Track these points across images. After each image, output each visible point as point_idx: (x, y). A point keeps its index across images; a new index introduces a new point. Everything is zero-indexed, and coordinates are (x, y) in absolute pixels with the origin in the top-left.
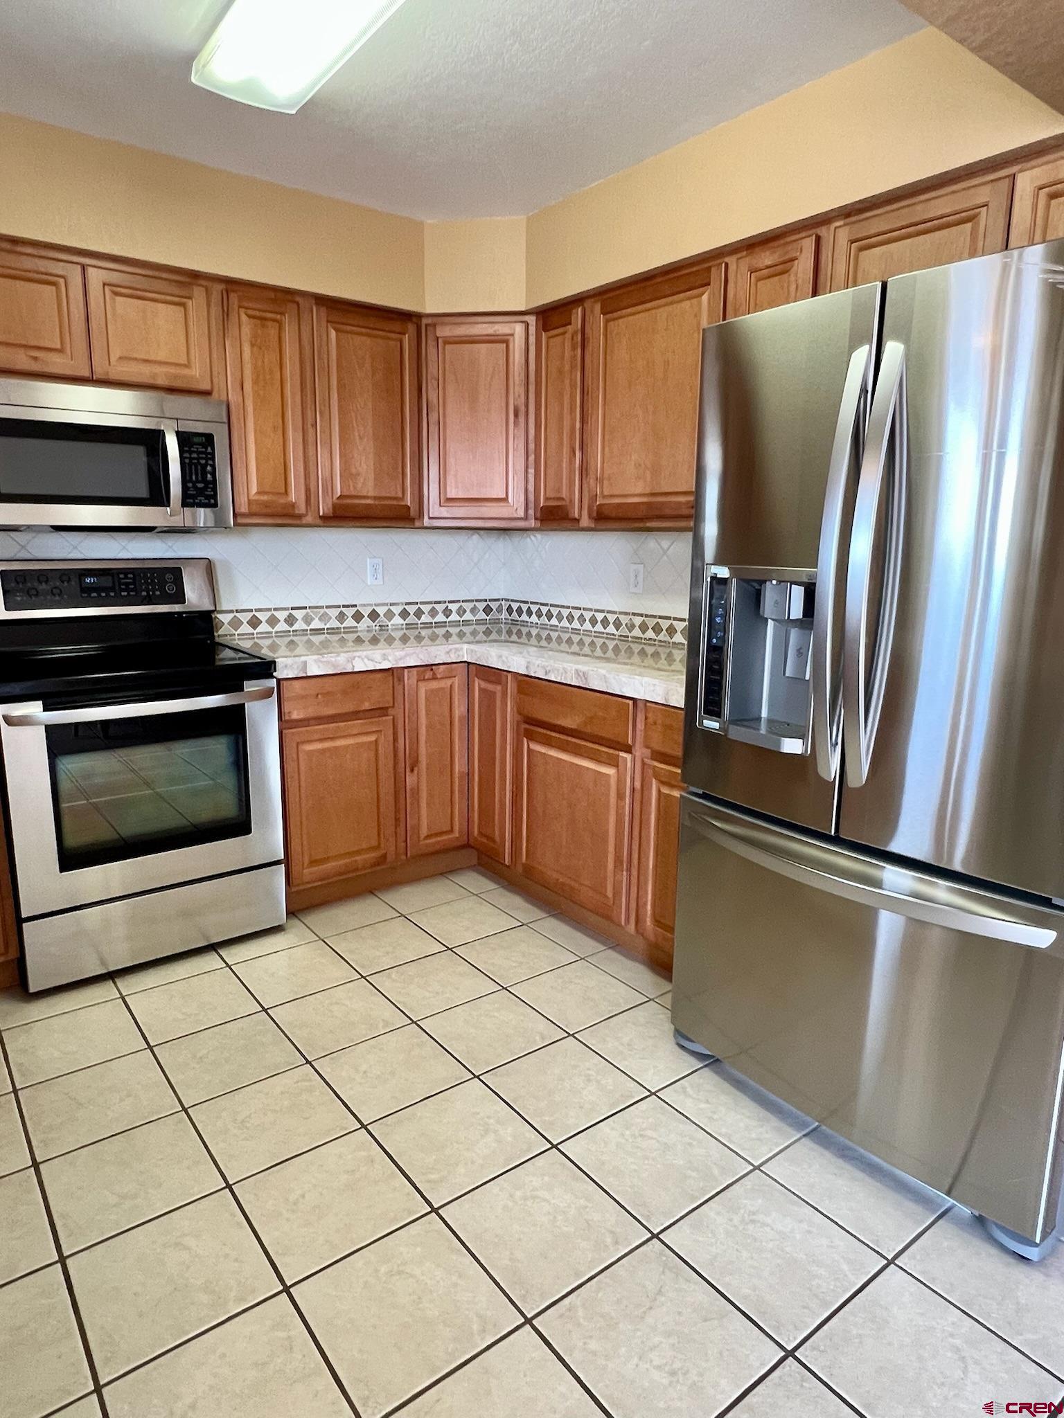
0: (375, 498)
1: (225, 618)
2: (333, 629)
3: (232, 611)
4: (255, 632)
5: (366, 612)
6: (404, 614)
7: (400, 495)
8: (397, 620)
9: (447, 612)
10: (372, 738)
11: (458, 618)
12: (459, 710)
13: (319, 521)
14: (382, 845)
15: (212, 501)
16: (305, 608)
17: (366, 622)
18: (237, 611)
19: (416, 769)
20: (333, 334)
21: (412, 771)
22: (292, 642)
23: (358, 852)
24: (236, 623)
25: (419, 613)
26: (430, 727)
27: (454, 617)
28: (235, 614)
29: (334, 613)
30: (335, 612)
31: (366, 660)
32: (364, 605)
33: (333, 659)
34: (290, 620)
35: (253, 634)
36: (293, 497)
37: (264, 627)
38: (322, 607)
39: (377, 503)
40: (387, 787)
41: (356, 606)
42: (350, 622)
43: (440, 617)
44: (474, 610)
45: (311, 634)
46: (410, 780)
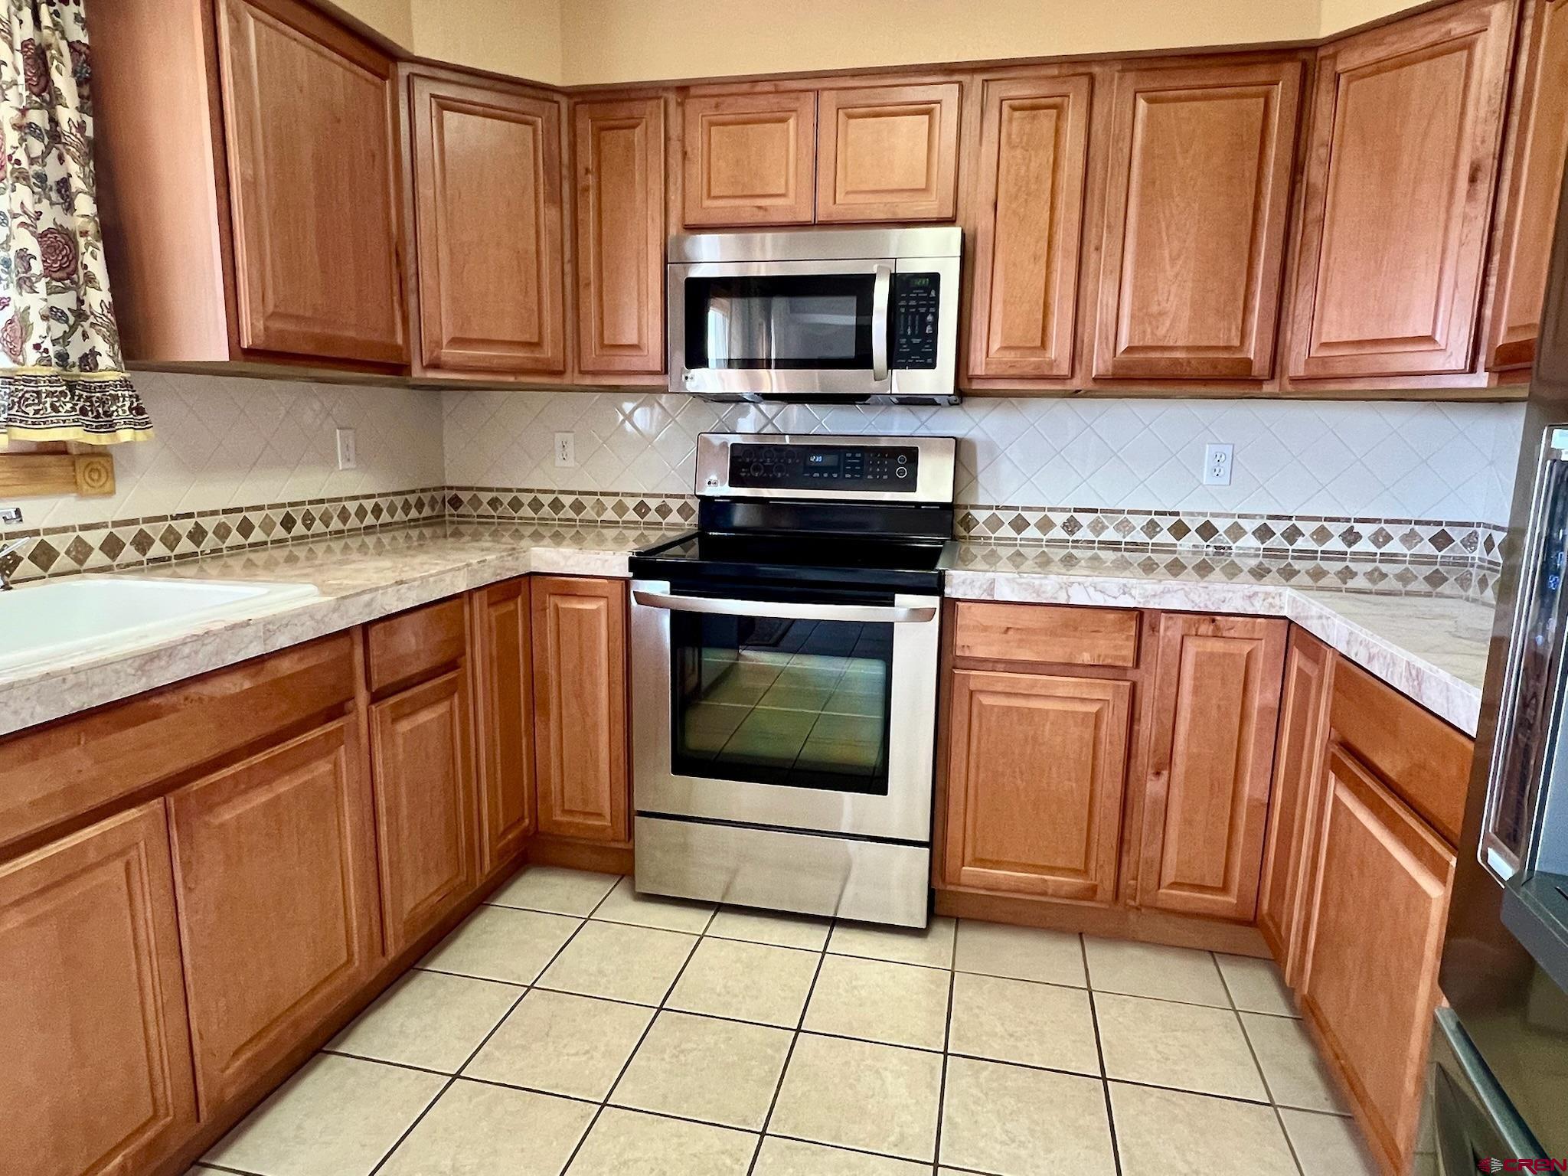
0: (1188, 349)
1: (981, 516)
2: (1136, 544)
3: (990, 508)
4: (1019, 537)
5: (1193, 524)
6: (1264, 533)
7: (1236, 343)
8: (1250, 542)
9: (1351, 537)
10: (1093, 708)
11: (1373, 549)
12: (1263, 696)
13: (1090, 386)
14: (1093, 872)
15: (929, 361)
16: (1095, 511)
17: (1192, 539)
18: (997, 508)
19: (1165, 773)
20: (1142, 104)
21: (1158, 774)
22: (1070, 556)
23: (1052, 870)
24: (995, 524)
25: (1292, 534)
26: (1199, 712)
27: (1364, 546)
28: (994, 511)
29: (1140, 521)
30: (1143, 520)
31: (1091, 590)
32: (1192, 514)
33: (1037, 582)
34: (1071, 526)
35: (1016, 539)
36: (1052, 353)
37: (1031, 532)
38: (1121, 512)
39: (1191, 356)
40: (1110, 787)
41: (1177, 514)
42: (1165, 537)
43: (1336, 544)
44: (1409, 539)
45: (1099, 549)
46: (1154, 787)
